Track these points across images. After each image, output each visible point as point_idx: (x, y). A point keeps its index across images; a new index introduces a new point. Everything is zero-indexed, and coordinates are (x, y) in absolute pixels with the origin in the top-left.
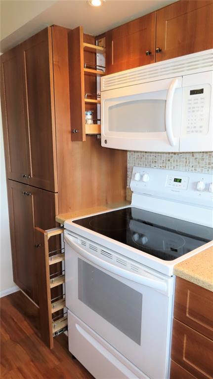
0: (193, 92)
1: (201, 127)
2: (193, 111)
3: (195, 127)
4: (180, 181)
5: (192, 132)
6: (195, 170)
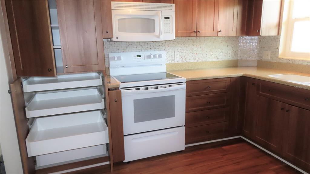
0: (166, 18)
1: (169, 31)
2: (166, 25)
3: (167, 31)
4: (140, 56)
5: (166, 33)
6: (141, 51)
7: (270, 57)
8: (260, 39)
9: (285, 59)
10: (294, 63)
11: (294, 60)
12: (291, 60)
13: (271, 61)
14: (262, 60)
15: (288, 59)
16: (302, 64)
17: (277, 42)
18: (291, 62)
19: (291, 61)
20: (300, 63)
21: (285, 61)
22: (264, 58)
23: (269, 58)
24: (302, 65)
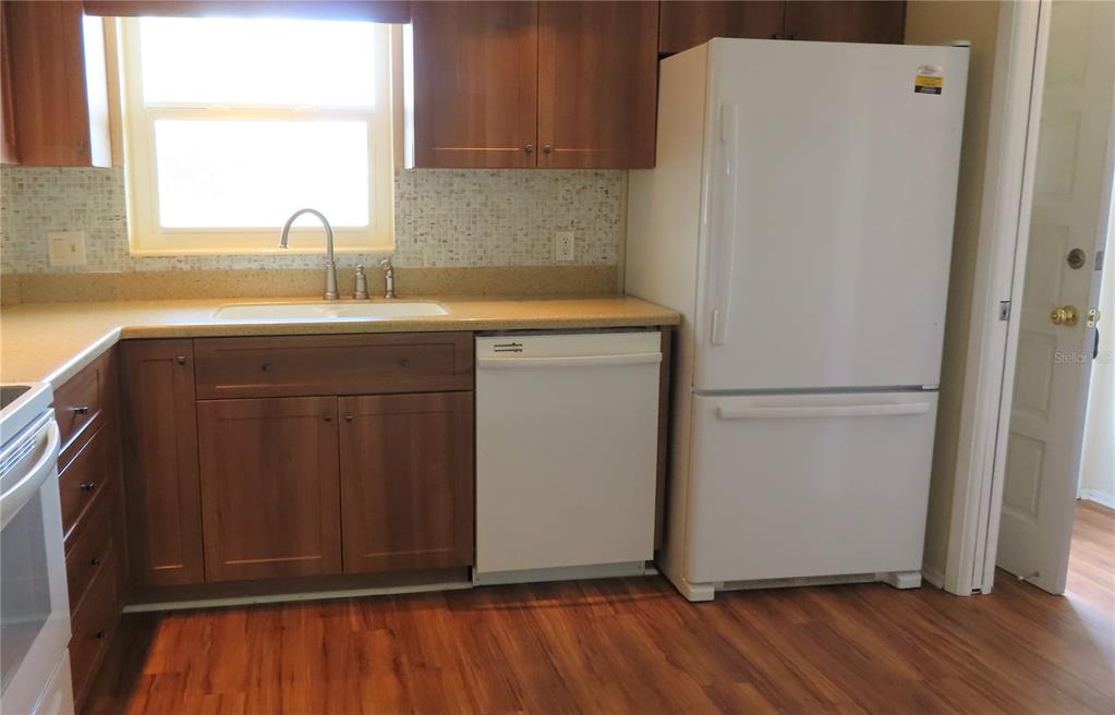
7: (87, 257)
8: (14, 180)
9: (160, 257)
10: (200, 268)
11: (199, 258)
12: (187, 256)
13: (95, 270)
14: (46, 270)
15: (174, 257)
16: (230, 267)
17: (110, 192)
18: (187, 267)
19: (186, 263)
20: (224, 265)
21: (160, 266)
22: (53, 262)
23: (85, 262)
24: (233, 271)
